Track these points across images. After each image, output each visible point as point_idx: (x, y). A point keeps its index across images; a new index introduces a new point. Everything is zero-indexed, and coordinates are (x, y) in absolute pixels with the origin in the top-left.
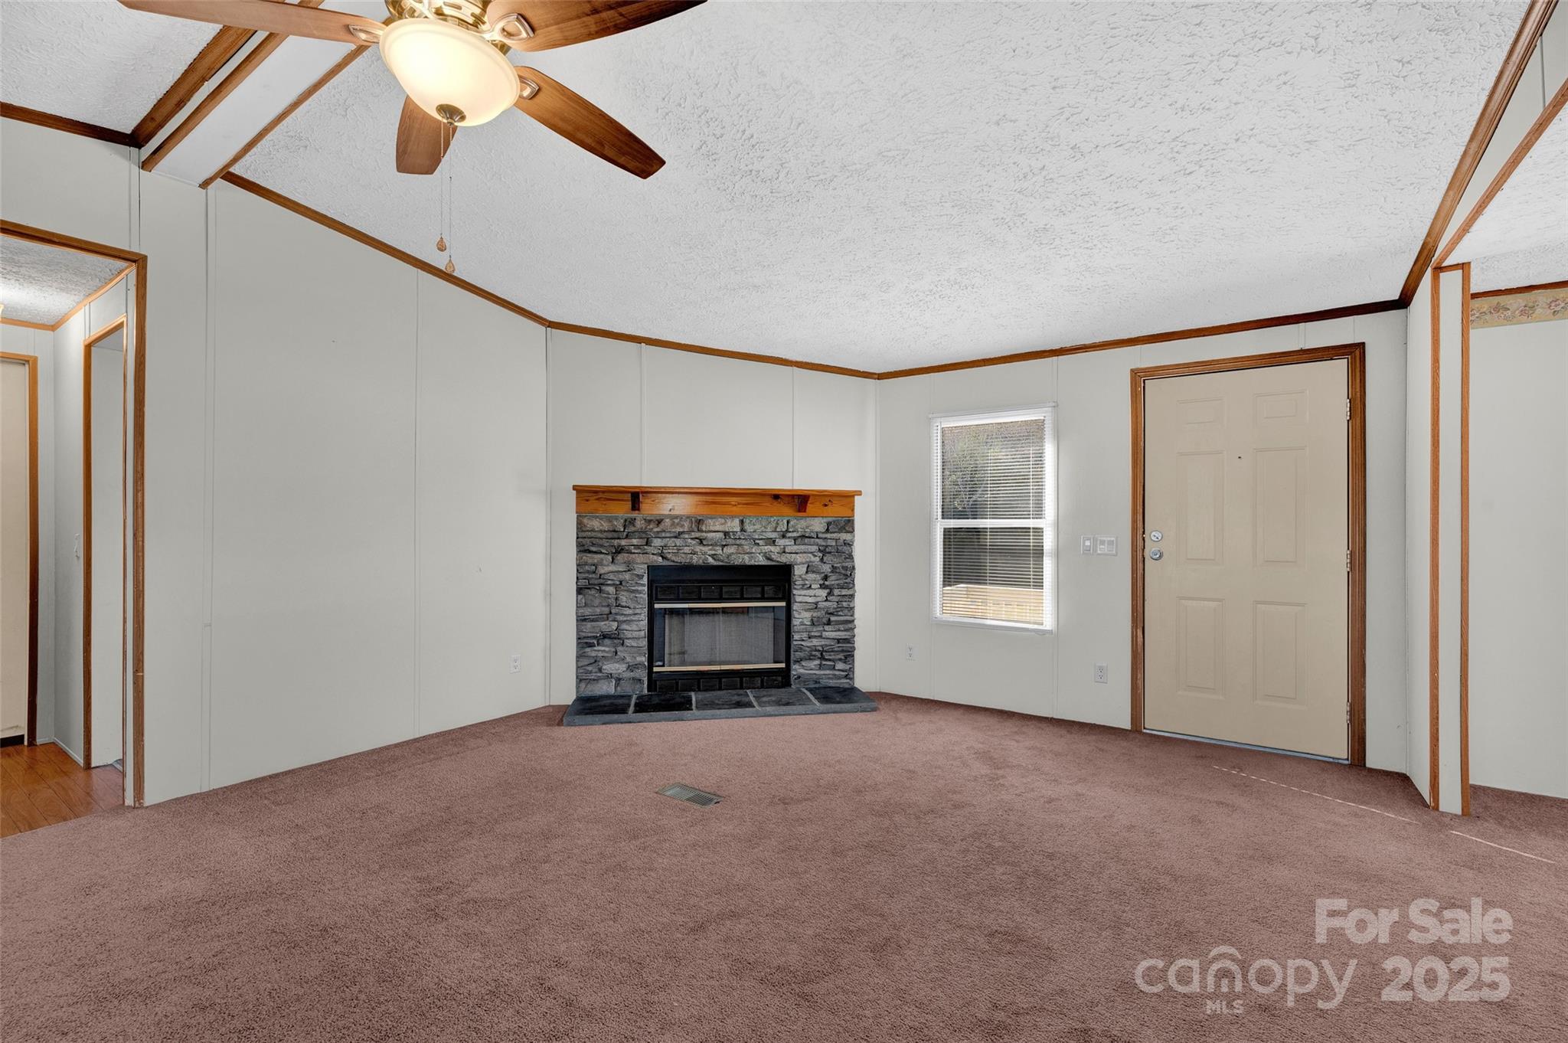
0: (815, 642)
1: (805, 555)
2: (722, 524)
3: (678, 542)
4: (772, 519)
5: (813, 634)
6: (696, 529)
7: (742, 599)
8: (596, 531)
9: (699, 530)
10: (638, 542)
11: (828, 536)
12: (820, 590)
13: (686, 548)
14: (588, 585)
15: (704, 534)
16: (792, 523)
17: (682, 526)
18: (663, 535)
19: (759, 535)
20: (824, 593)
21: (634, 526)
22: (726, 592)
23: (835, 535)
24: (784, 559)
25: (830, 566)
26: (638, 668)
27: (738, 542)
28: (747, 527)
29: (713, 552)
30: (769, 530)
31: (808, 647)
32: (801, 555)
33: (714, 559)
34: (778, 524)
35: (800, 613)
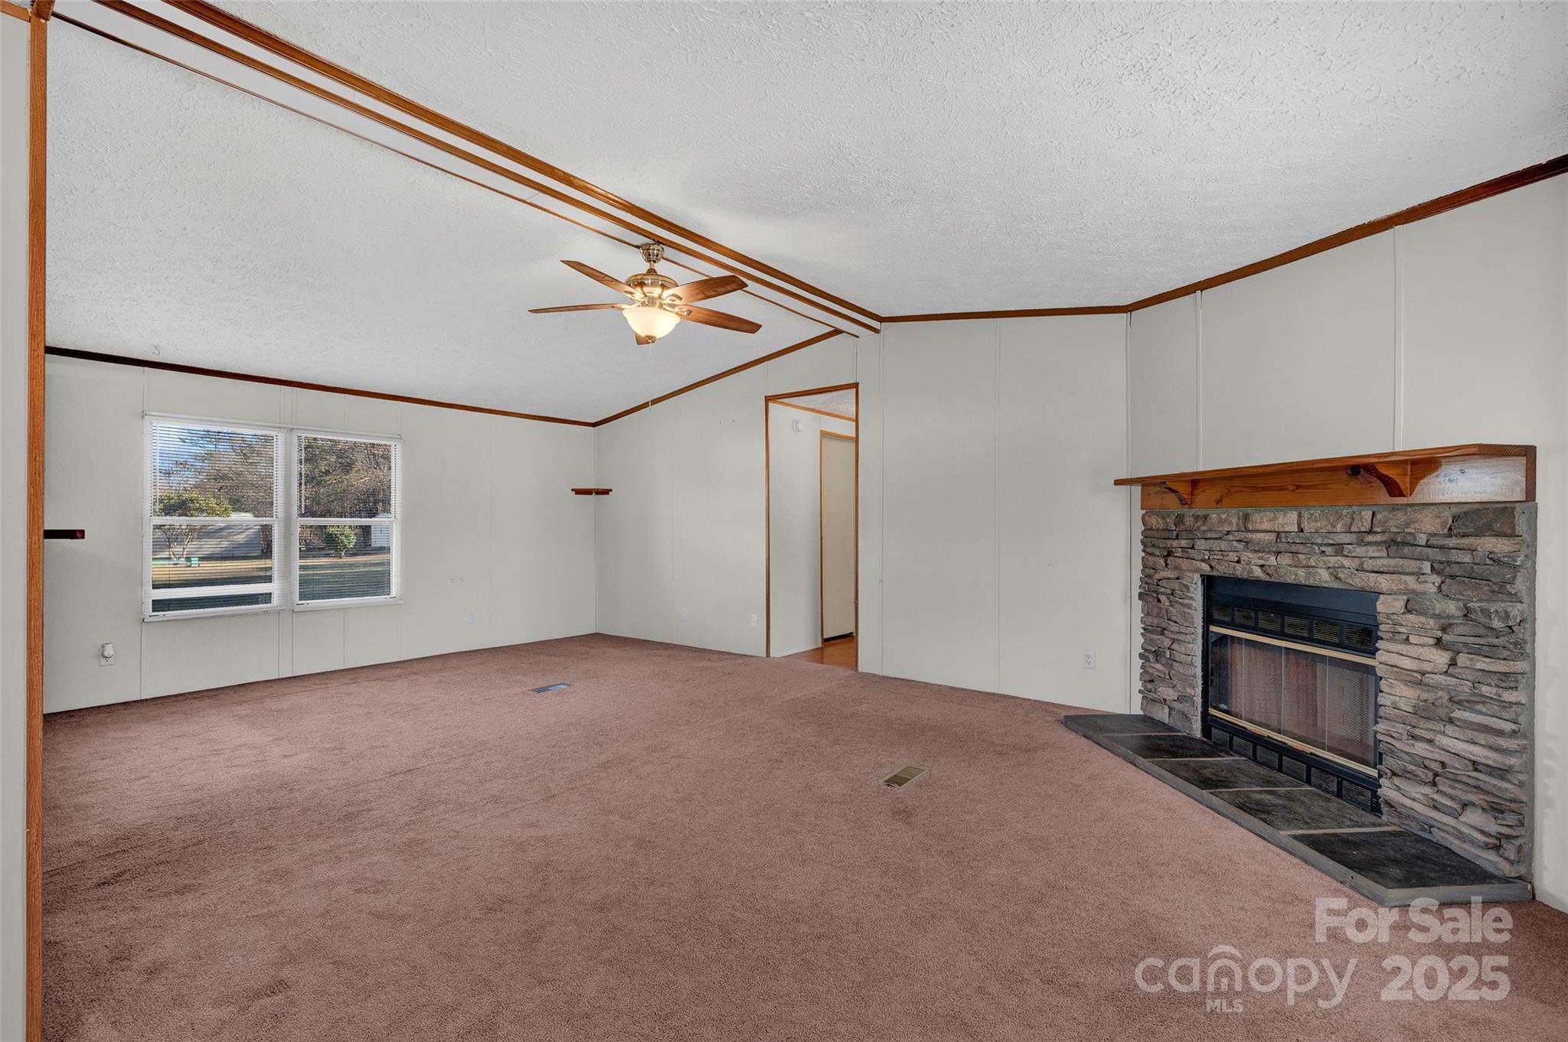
0: (1420, 748)
1: (1394, 577)
2: (1271, 520)
3: (1223, 545)
4: (1345, 512)
5: (1417, 732)
6: (1243, 529)
7: (1311, 640)
8: (1153, 530)
9: (1248, 531)
10: (1186, 544)
11: (1452, 542)
12: (1434, 650)
13: (1231, 554)
14: (1150, 592)
15: (1250, 535)
16: (1379, 516)
17: (1230, 523)
18: (1209, 535)
19: (1324, 538)
20: (1441, 658)
21: (1183, 524)
22: (1290, 626)
23: (1466, 542)
24: (1358, 581)
25: (1461, 604)
26: (1186, 701)
27: (1294, 548)
28: (1305, 525)
29: (1262, 562)
30: (1339, 528)
31: (1407, 753)
32: (1387, 576)
33: (1264, 572)
34: (1353, 519)
35: (1391, 686)
